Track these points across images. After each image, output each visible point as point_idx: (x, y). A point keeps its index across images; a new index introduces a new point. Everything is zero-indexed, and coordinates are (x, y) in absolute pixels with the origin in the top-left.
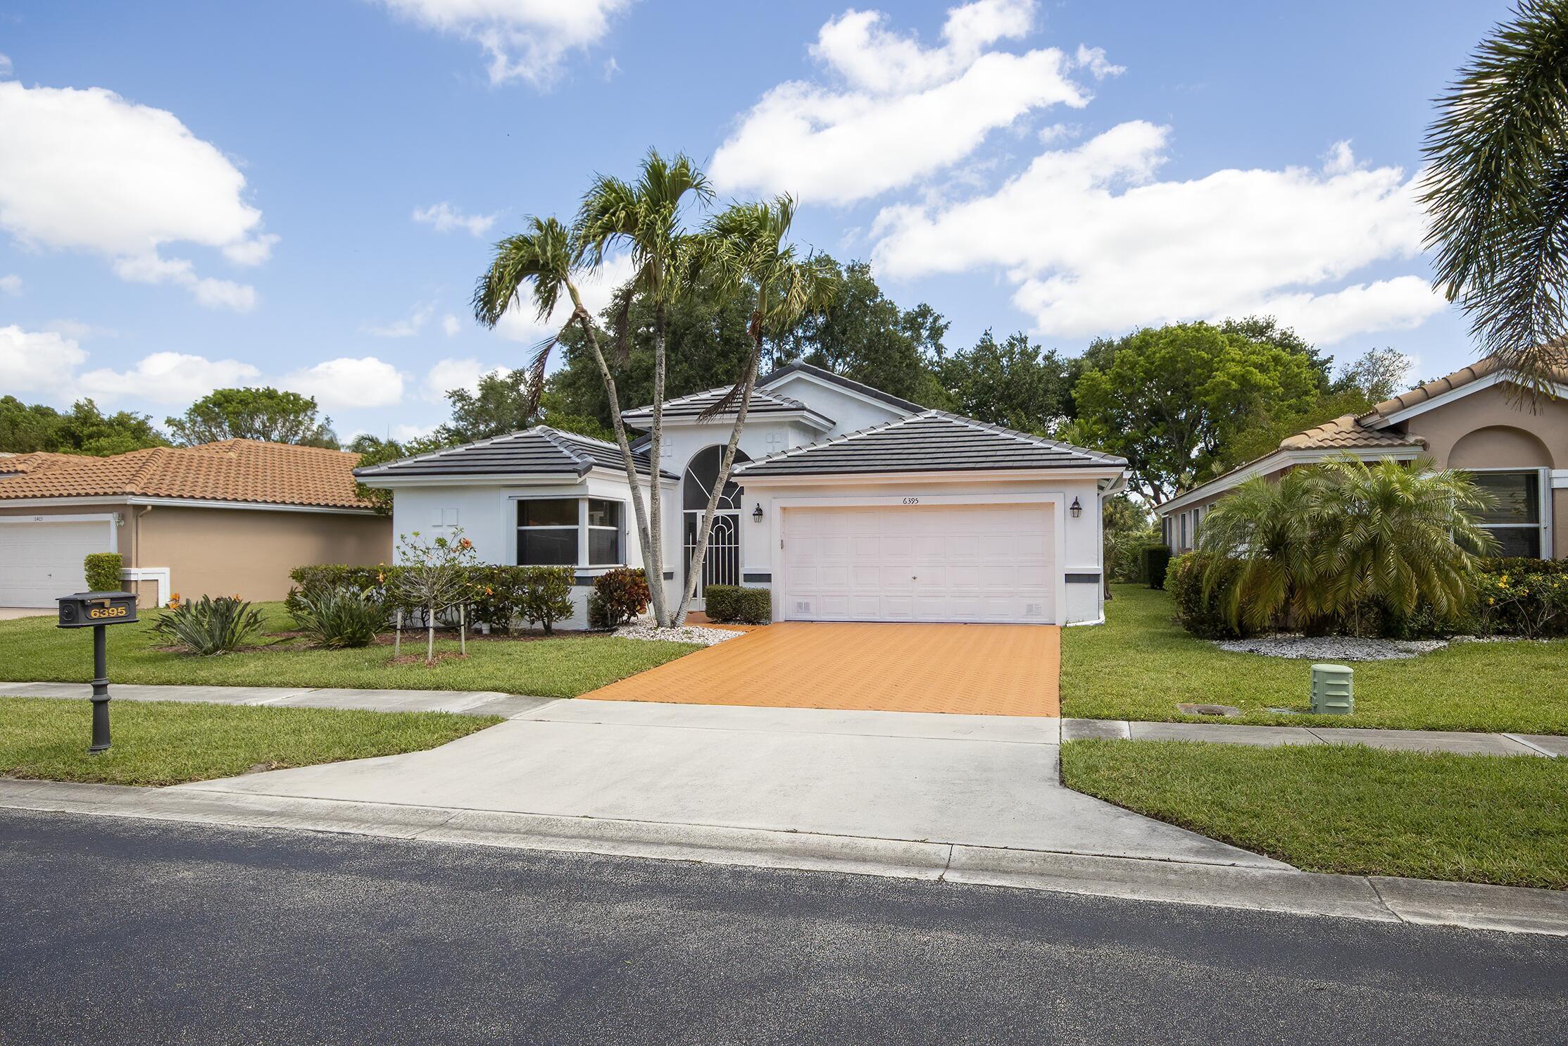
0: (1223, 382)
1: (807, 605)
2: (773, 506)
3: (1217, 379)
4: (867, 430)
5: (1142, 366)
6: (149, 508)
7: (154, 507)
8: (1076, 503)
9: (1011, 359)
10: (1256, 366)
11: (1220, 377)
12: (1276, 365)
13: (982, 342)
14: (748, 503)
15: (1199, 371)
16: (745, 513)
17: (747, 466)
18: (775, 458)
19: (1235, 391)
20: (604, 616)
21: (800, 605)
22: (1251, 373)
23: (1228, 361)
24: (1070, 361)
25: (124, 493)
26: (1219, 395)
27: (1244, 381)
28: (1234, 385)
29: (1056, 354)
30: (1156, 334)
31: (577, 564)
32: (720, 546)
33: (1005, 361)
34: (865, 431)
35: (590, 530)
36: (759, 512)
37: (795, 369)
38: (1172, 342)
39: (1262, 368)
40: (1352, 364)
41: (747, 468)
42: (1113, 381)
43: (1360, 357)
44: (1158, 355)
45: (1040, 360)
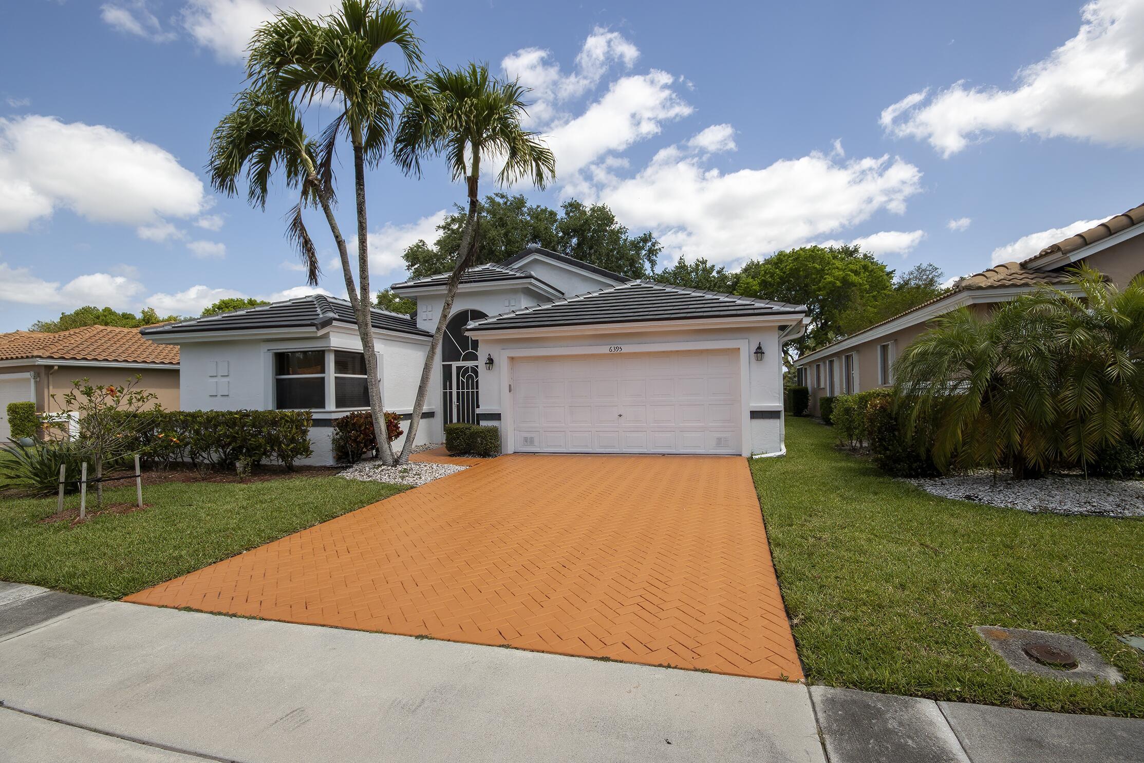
0: (830, 283)
1: (532, 438)
2: (502, 357)
3: (827, 280)
4: (585, 295)
5: (778, 275)
6: (56, 368)
7: (60, 367)
8: (759, 348)
9: (697, 274)
10: (852, 271)
11: (829, 279)
12: (865, 271)
13: (679, 264)
14: (482, 354)
15: (814, 276)
16: (481, 363)
17: (480, 323)
18: (505, 316)
19: (838, 287)
20: (347, 454)
21: (526, 439)
22: (849, 275)
23: (834, 268)
24: (732, 275)
25: (33, 357)
26: (828, 291)
27: (845, 281)
28: (838, 284)
29: (724, 270)
30: (787, 255)
31: (324, 407)
32: (465, 390)
33: (693, 275)
34: (582, 295)
35: (336, 377)
36: (490, 361)
37: (532, 252)
38: (797, 259)
39: (856, 273)
40: (907, 273)
41: (479, 325)
42: (760, 284)
43: (912, 269)
44: (788, 267)
45: (714, 274)
